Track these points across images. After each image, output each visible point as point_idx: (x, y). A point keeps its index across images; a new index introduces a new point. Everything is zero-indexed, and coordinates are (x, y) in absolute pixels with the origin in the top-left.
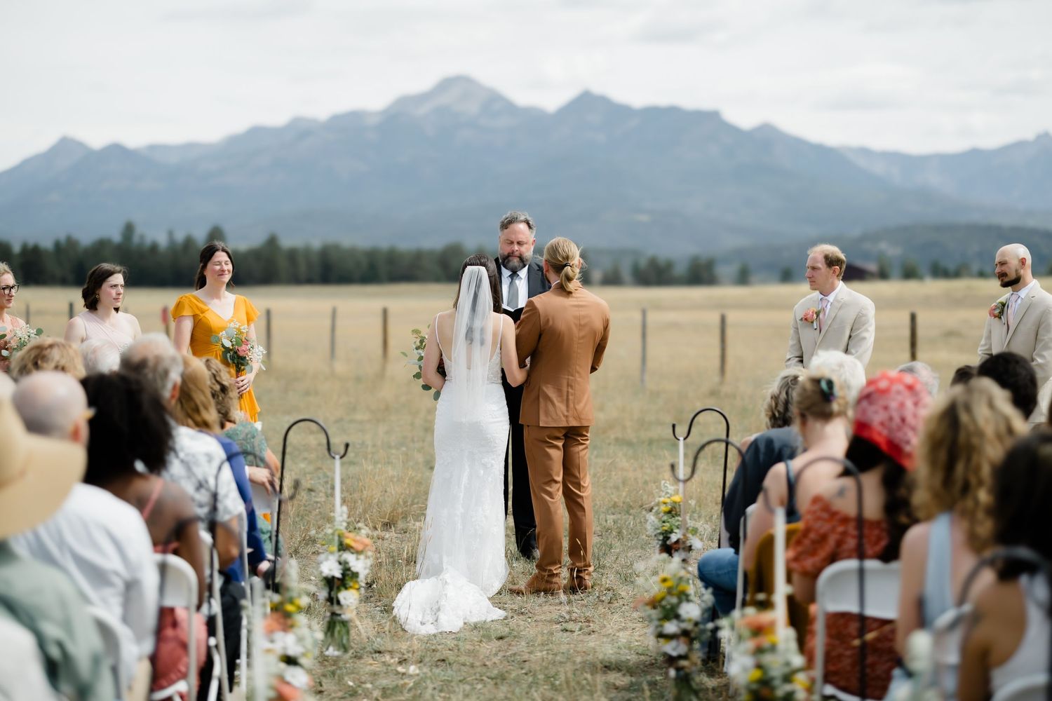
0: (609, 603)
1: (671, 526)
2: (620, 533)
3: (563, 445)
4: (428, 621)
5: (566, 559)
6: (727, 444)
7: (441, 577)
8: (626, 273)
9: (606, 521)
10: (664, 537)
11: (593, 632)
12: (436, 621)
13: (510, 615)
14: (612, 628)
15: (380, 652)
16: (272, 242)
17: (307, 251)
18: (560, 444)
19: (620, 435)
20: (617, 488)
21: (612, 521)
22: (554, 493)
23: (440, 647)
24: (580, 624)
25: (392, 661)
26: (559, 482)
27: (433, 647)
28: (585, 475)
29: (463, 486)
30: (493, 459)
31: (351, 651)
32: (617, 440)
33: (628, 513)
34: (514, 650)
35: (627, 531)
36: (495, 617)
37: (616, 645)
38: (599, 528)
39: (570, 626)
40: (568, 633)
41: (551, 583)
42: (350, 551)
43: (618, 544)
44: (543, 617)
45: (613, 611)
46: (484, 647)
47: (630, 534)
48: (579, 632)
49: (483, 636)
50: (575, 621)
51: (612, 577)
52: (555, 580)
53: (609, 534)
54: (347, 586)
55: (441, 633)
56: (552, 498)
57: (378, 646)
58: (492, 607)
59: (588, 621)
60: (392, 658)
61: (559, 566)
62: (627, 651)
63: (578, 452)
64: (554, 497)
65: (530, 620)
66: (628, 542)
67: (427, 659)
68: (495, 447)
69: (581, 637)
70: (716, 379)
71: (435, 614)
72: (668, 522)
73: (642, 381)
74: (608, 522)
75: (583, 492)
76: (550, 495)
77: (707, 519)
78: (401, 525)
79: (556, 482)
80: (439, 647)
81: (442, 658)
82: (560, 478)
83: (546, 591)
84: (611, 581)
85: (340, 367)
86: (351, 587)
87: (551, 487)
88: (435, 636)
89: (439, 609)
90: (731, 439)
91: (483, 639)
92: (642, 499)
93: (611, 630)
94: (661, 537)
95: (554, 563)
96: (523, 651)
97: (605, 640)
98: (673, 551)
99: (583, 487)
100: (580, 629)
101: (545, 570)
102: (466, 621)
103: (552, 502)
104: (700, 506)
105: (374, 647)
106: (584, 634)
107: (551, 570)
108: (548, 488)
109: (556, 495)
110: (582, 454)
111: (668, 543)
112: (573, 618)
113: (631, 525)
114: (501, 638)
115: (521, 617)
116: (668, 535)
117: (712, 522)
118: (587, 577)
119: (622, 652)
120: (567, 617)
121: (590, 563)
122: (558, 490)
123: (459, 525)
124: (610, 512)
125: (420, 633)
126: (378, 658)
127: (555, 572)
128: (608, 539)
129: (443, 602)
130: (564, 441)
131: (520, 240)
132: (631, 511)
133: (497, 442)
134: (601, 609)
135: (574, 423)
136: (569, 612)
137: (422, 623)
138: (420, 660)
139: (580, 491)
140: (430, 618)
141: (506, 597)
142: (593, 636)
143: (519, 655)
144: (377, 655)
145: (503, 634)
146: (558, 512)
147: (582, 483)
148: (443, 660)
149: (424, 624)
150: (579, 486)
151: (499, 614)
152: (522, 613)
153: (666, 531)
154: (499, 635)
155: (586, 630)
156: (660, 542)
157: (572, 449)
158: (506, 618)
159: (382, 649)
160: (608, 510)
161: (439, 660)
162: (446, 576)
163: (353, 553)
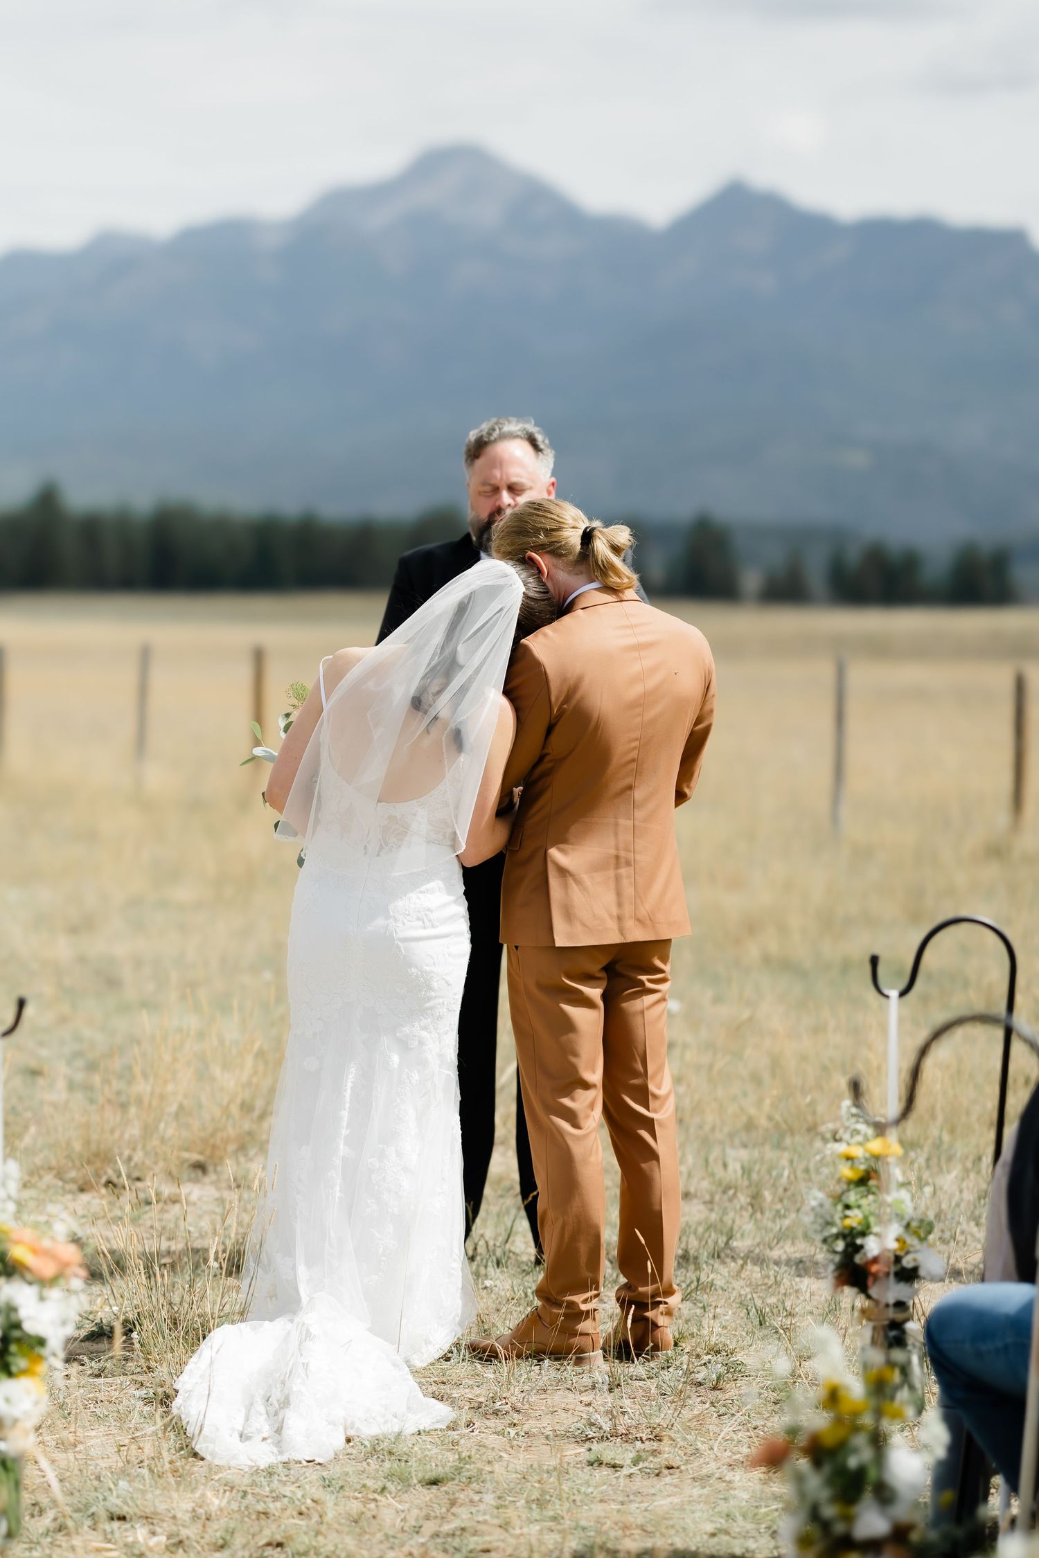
0: (714, 1388)
1: (866, 1218)
2: (756, 1197)
3: (604, 997)
4: (259, 1431)
5: (611, 1276)
6: (1009, 1033)
7: (297, 1320)
8: (816, 575)
9: (725, 1166)
10: (847, 1246)
11: (669, 1468)
12: (279, 1431)
13: (466, 1415)
14: (717, 1459)
15: (122, 1518)
16: (47, 500)
17: (122, 522)
18: (595, 993)
19: (773, 947)
20: (756, 1079)
21: (738, 1167)
22: (581, 1116)
23: (278, 1505)
24: (638, 1444)
25: (153, 1541)
26: (594, 1086)
27: (260, 1507)
28: (660, 1069)
29: (348, 1093)
30: (425, 1028)
31: (51, 1514)
32: (767, 960)
33: (779, 1146)
34: (463, 1516)
35: (774, 1194)
36: (426, 1423)
37: (723, 1506)
38: (705, 1184)
39: (608, 1451)
40: (605, 1471)
41: (574, 1334)
42: (23, 1277)
43: (749, 1227)
44: (546, 1424)
45: (723, 1410)
46: (389, 1505)
47: (781, 1200)
48: (634, 1470)
49: (390, 1476)
50: (626, 1437)
51: (729, 1315)
52: (585, 1326)
53: (731, 1200)
54: (14, 1369)
55: (286, 1464)
56: (576, 1126)
57: (119, 1502)
58: (421, 1395)
59: (658, 1438)
60: (154, 1533)
61: (595, 1292)
62: (749, 1526)
63: (642, 1012)
64: (582, 1123)
65: (513, 1432)
66: (774, 1221)
67: (239, 1541)
68: (430, 999)
69: (640, 1483)
70: (1002, 818)
71: (276, 1414)
72: (859, 1207)
73: (835, 818)
74: (730, 1168)
75: (655, 1111)
76: (571, 1117)
77: (969, 1164)
78: (230, 1168)
79: (586, 1086)
80: (274, 1507)
81: (279, 1538)
82: (595, 1075)
83: (558, 1355)
84: (725, 1327)
85: (157, 778)
86: (24, 1372)
87: (573, 1099)
88: (270, 1472)
89: (285, 1403)
90: (1021, 1020)
91: (389, 1485)
92: (814, 1113)
93: (713, 1465)
94: (840, 1246)
95: (583, 1288)
96: (485, 1522)
97: (696, 1492)
98: (870, 1281)
99: (655, 1097)
100: (635, 1462)
101: (558, 1304)
102: (351, 1433)
103: (578, 1138)
104: (952, 1131)
105: (108, 1504)
106: (646, 1473)
107: (572, 1305)
108: (566, 1101)
109: (587, 1117)
110: (651, 1015)
111: (858, 1259)
112: (621, 1430)
113: (784, 1180)
114: (434, 1482)
115: (493, 1423)
116: (859, 1241)
117: (979, 1172)
118: (661, 1321)
119: (736, 1529)
120: (607, 1427)
121: (671, 1286)
122: (592, 1106)
123: (338, 1188)
124: (737, 1141)
125: (233, 1463)
126: (117, 1535)
127: (584, 1307)
128: (725, 1212)
129: (296, 1386)
130: (604, 983)
131: (514, 479)
132: (788, 1141)
133: (435, 985)
134: (696, 1406)
135: (637, 934)
136: (610, 1414)
137: (243, 1437)
138: (220, 1542)
139: (648, 1109)
140: (262, 1425)
141: (462, 1369)
142: (668, 1480)
143: (475, 1533)
144: (116, 1524)
145: (440, 1472)
146: (592, 1159)
147: (652, 1087)
148: (280, 1545)
149: (248, 1438)
150: (643, 1095)
151: (437, 1414)
152: (496, 1413)
153: (852, 1229)
154: (430, 1475)
155: (653, 1463)
156: (837, 1258)
157: (625, 1005)
158: (453, 1427)
159: (125, 1510)
160: (731, 1136)
161: (269, 1544)
162: (310, 1318)
163: (30, 1283)
